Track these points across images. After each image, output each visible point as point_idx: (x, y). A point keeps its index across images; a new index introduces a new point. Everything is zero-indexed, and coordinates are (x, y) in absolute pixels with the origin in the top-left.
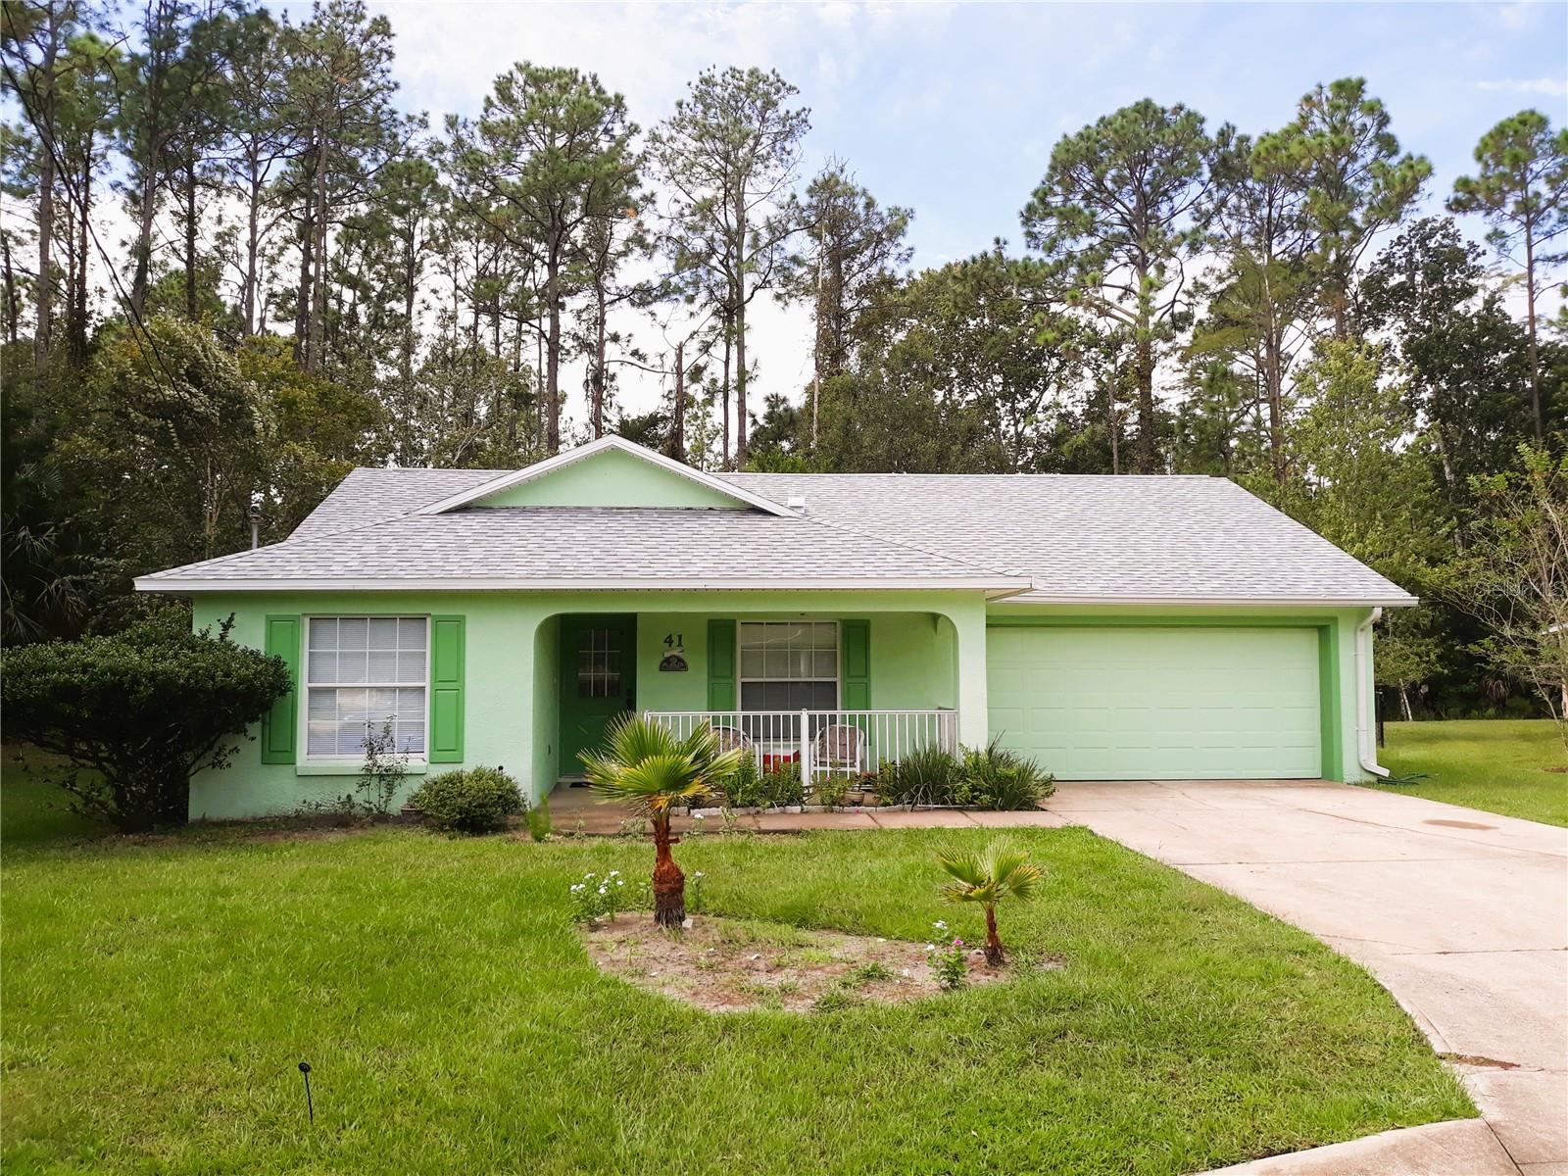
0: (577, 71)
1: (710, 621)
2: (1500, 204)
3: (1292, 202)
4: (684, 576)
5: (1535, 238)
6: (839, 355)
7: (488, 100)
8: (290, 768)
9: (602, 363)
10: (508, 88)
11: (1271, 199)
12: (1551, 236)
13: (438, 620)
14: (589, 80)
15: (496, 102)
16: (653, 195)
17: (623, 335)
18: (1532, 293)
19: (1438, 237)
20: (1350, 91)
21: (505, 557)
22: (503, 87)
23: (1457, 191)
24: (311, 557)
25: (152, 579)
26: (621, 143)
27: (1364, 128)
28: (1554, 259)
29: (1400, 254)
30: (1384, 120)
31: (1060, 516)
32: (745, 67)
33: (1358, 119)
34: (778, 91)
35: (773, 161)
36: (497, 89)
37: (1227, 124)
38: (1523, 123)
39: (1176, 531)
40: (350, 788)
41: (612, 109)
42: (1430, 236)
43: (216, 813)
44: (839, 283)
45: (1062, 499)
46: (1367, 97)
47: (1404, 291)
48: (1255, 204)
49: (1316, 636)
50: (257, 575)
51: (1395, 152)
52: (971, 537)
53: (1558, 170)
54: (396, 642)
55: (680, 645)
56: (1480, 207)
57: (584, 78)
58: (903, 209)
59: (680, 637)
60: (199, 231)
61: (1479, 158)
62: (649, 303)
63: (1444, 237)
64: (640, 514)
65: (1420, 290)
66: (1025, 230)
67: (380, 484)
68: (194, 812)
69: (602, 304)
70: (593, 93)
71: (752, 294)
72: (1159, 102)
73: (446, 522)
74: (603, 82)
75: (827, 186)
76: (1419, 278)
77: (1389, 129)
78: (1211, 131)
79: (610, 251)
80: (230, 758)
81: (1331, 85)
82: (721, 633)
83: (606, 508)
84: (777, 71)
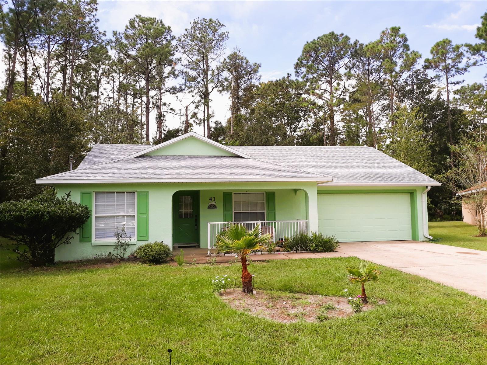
0: (155, 19)
1: (224, 193)
2: (438, 67)
3: (375, 64)
4: (222, 177)
5: (449, 76)
6: (238, 110)
7: (127, 26)
8: (90, 243)
9: (161, 112)
10: (134, 23)
11: (369, 63)
12: (453, 76)
13: (139, 193)
14: (159, 21)
15: (129, 28)
16: (181, 58)
17: (167, 103)
18: (448, 93)
19: (421, 75)
20: (396, 30)
21: (161, 172)
22: (132, 22)
23: (425, 63)
24: (95, 172)
25: (42, 180)
26: (169, 42)
27: (400, 42)
28: (454, 83)
29: (409, 80)
30: (406, 40)
31: (326, 159)
32: (208, 19)
33: (398, 39)
34: (219, 26)
35: (216, 48)
36: (130, 23)
37: (356, 40)
38: (444, 42)
39: (363, 163)
40: (111, 250)
41: (167, 31)
42: (419, 75)
43: (64, 259)
44: (238, 87)
45: (325, 154)
46: (401, 33)
47: (411, 92)
48: (364, 65)
49: (409, 195)
50: (78, 178)
51: (409, 50)
52: (300, 165)
53: (455, 56)
54: (126, 200)
55: (214, 200)
56: (432, 67)
57: (158, 21)
58: (257, 64)
59: (214, 198)
60: (28, 68)
61: (432, 53)
62: (176, 93)
63: (423, 75)
64: (201, 158)
65: (415, 91)
66: (295, 70)
67: (105, 149)
68: (56, 259)
69: (161, 94)
70: (161, 26)
71: (212, 90)
72: (336, 33)
73: (137, 161)
74: (164, 22)
75: (234, 56)
76: (415, 87)
77: (407, 43)
78: (352, 42)
79: (163, 76)
80: (70, 241)
81: (390, 29)
82: (227, 197)
83: (189, 156)
84: (218, 20)
